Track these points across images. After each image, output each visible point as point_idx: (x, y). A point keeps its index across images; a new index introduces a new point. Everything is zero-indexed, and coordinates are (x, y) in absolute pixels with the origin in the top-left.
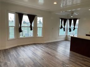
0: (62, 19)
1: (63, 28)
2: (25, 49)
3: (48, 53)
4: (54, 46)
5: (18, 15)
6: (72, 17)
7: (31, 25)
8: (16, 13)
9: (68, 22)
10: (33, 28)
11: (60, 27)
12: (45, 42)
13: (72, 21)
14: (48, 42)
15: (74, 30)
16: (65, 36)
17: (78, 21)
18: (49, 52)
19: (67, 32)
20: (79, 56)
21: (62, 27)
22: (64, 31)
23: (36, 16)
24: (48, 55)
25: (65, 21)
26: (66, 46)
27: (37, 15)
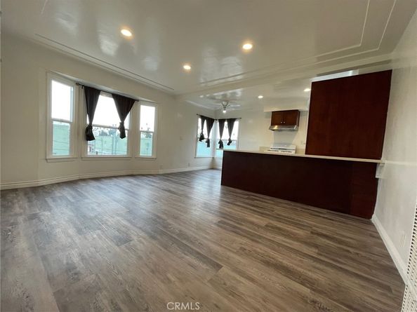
0: (203, 118)
1: (205, 140)
2: (102, 186)
3: (170, 191)
4: (182, 179)
5: (82, 91)
6: (224, 112)
7: (122, 124)
8: (78, 84)
9: (216, 125)
10: (126, 132)
11: (199, 136)
12: (161, 172)
13: (226, 123)
14: (168, 171)
15: (229, 144)
16: (211, 159)
17: (236, 124)
18: (172, 189)
19: (214, 152)
20: (240, 194)
21: (202, 138)
22: (208, 146)
23: (138, 101)
24: (169, 194)
25: (210, 123)
26: (213, 178)
27: (140, 98)
